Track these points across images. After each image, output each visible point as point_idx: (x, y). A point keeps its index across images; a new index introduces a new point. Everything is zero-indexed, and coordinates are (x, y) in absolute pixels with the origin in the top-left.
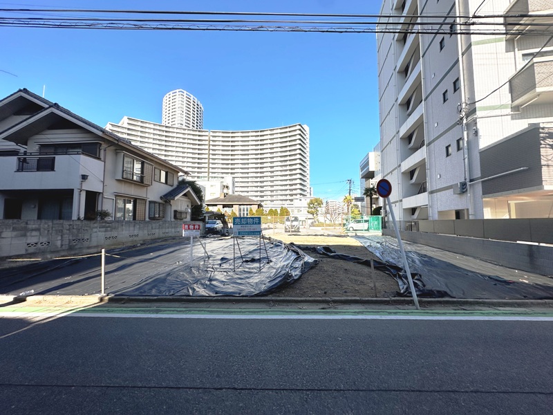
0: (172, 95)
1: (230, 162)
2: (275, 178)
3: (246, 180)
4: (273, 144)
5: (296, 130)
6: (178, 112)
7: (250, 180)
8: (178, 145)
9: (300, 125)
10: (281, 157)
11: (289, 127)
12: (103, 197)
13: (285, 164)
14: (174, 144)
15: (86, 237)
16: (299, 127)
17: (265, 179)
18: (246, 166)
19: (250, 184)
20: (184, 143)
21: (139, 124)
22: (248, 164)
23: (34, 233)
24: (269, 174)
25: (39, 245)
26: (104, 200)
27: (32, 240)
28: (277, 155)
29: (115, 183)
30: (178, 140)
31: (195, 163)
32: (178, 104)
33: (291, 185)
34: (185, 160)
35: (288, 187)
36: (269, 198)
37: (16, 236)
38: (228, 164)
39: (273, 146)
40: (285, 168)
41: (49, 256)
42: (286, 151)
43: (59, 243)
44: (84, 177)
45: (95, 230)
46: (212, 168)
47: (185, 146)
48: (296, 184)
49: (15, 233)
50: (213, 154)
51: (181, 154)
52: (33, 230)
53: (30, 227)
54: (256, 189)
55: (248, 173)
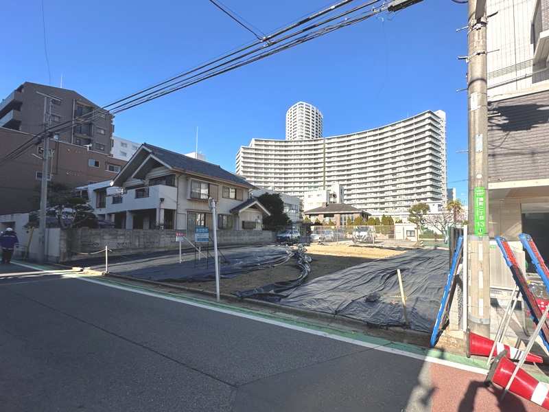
0: (293, 109)
1: (346, 168)
2: (397, 181)
3: (364, 186)
4: (395, 141)
5: (425, 119)
6: (299, 124)
7: (368, 185)
8: (296, 157)
9: (429, 112)
10: (405, 155)
11: (416, 118)
12: (177, 213)
13: (411, 162)
14: (293, 157)
15: (156, 241)
16: (428, 115)
17: (386, 183)
18: (364, 171)
19: (369, 190)
20: (301, 155)
21: (264, 143)
22: (366, 168)
23: (121, 237)
24: (391, 177)
25: (125, 245)
26: (178, 215)
27: (121, 241)
28: (400, 154)
29: (187, 202)
30: (295, 153)
31: (312, 173)
32: (298, 118)
33: (418, 188)
34: (303, 171)
35: (414, 191)
36: (391, 205)
37: (111, 239)
38: (344, 171)
39: (395, 144)
40: (410, 168)
41: (131, 252)
42: (412, 147)
43: (137, 244)
44: (162, 200)
45: (163, 236)
46: (328, 176)
47: (302, 157)
48: (425, 186)
49: (110, 237)
50: (328, 162)
51: (298, 166)
52: (121, 235)
53: (119, 233)
54: (375, 195)
55: (366, 178)
